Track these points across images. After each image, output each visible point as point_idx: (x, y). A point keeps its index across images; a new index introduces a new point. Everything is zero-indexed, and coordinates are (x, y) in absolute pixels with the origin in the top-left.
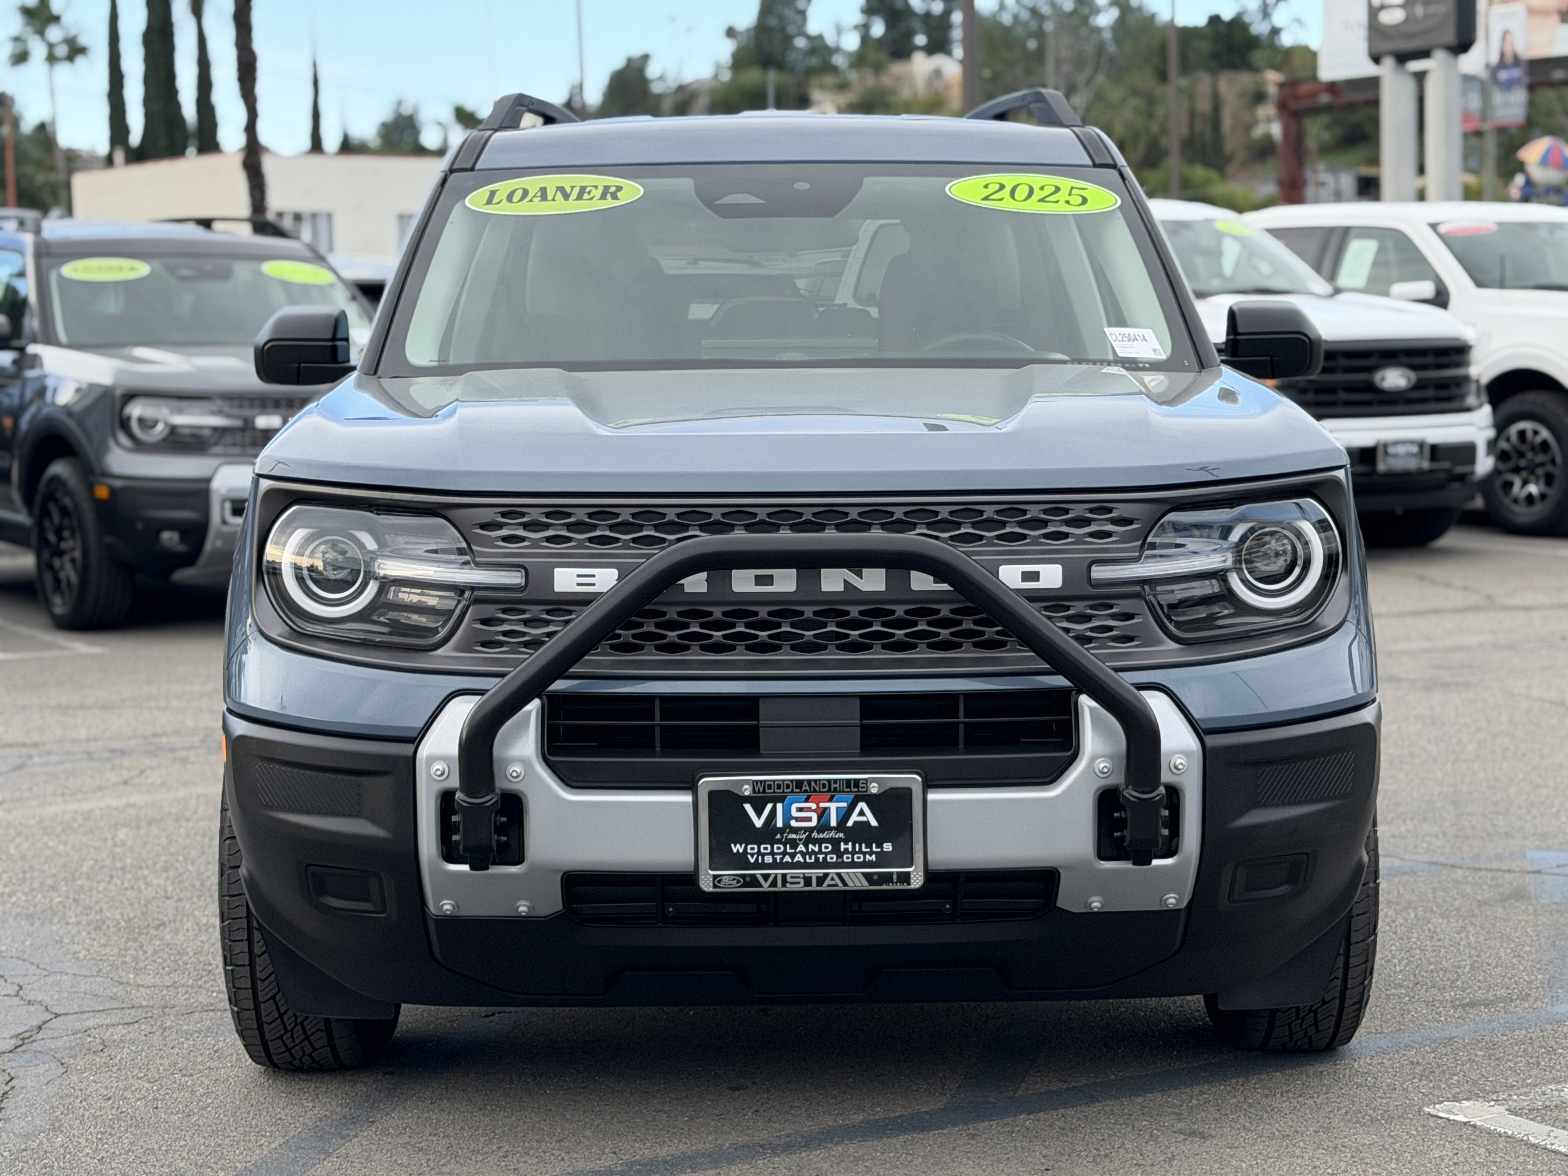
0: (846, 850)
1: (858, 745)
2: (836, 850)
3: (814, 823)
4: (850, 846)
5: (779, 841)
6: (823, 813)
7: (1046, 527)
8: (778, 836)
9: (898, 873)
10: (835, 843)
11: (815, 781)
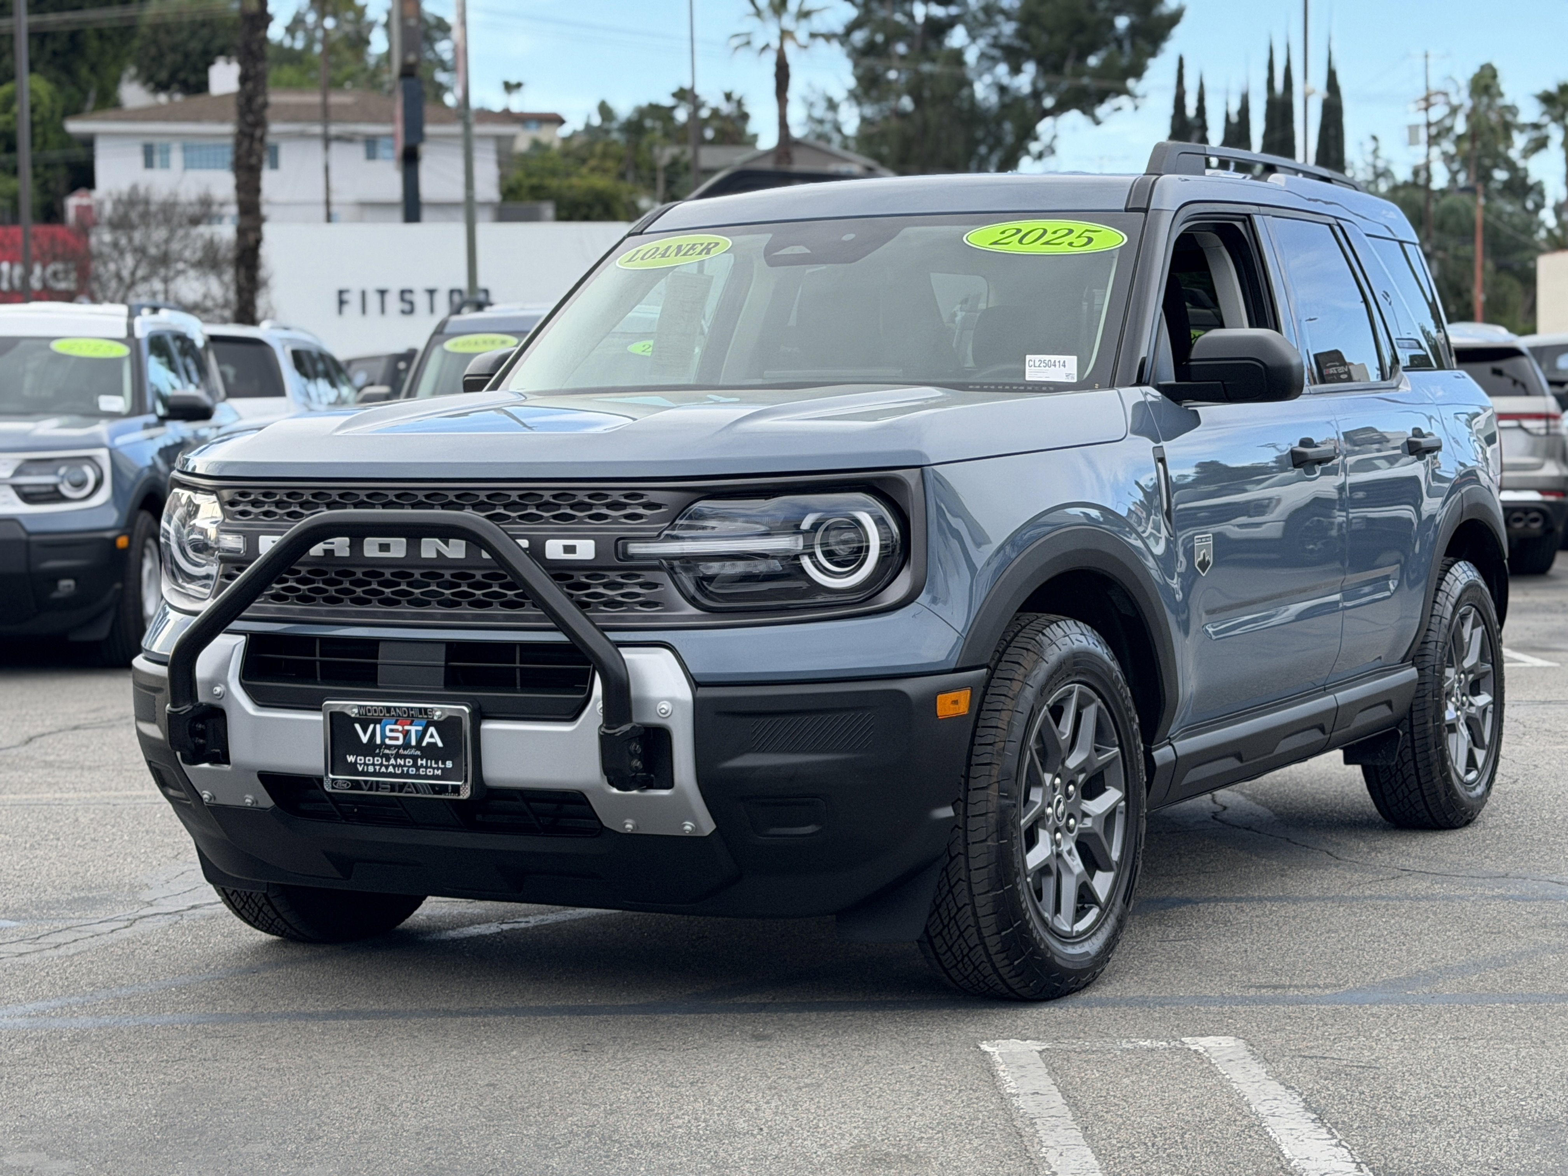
0: (422, 764)
1: (442, 683)
2: (415, 765)
3: (400, 742)
4: (424, 762)
5: (378, 755)
6: (406, 734)
7: (591, 509)
8: (377, 751)
9: (453, 786)
10: (415, 758)
11: (399, 708)
